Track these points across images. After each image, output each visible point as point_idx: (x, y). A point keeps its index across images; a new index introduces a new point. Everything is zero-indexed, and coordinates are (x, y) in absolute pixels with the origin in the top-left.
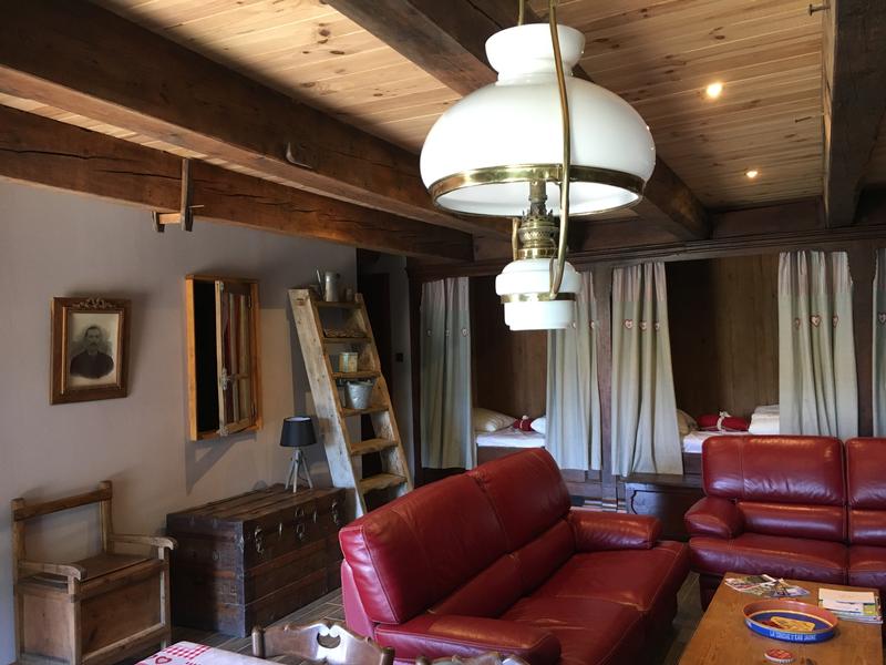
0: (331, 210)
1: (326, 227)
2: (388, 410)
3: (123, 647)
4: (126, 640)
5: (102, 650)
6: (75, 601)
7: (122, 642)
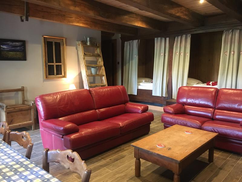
0: (80, 17)
1: (78, 22)
2: (104, 76)
3: (20, 125)
4: (21, 124)
5: (14, 125)
6: (5, 112)
7: (20, 124)
